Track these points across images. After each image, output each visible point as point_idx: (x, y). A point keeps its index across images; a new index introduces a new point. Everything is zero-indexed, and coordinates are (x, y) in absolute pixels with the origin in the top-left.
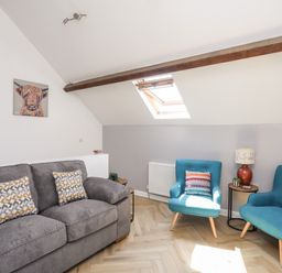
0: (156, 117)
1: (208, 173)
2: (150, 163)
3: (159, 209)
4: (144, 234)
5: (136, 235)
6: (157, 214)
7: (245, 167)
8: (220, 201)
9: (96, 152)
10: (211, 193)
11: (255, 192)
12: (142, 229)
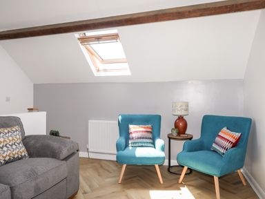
0: (96, 74)
1: (150, 126)
2: (90, 121)
3: (102, 167)
4: (92, 191)
5: (85, 193)
6: (101, 171)
7: (181, 118)
8: (163, 149)
9: (30, 110)
10: (154, 143)
11: (191, 139)
12: (90, 186)
